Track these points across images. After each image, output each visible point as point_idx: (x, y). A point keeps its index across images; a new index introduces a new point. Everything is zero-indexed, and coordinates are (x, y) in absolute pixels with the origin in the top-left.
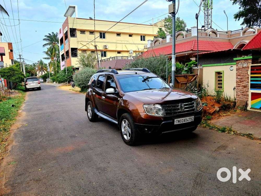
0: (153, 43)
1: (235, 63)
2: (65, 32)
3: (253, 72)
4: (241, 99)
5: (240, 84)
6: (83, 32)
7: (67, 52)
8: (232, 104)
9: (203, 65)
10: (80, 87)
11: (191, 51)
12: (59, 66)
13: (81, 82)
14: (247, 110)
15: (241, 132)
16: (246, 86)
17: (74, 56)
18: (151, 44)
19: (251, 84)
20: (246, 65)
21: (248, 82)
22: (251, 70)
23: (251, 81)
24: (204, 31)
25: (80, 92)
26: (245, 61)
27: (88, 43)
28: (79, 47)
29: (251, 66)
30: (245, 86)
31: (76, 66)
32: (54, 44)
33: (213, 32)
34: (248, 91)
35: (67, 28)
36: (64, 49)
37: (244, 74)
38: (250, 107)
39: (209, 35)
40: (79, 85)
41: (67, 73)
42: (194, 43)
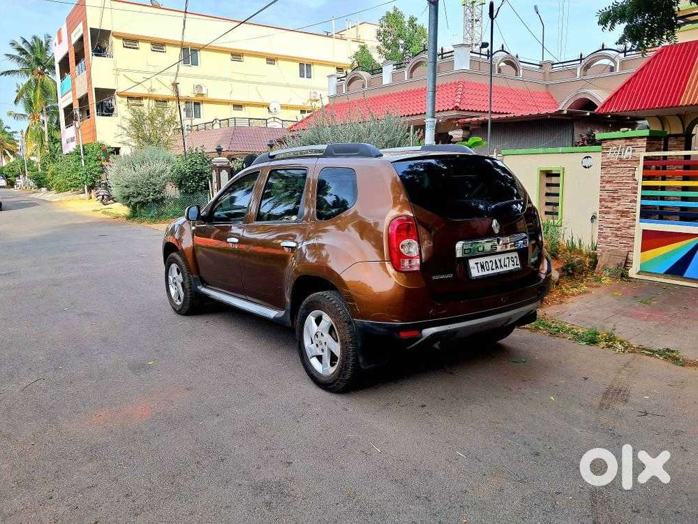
0: (344, 86)
1: (598, 148)
2: (75, 39)
3: (649, 173)
4: (611, 248)
5: (610, 205)
6: (131, 42)
7: (84, 101)
8: (588, 260)
9: (504, 152)
10: (128, 206)
11: (453, 109)
12: (55, 141)
13: (131, 190)
14: (630, 279)
15: (643, 343)
16: (628, 212)
17: (104, 113)
18: (339, 87)
19: (642, 206)
20: (630, 153)
21: (635, 201)
22: (645, 167)
23: (643, 197)
24: (486, 57)
25: (128, 218)
26: (627, 143)
27: (149, 76)
28: (121, 85)
29: (645, 157)
30: (623, 212)
31: (112, 143)
32: (40, 73)
33: (509, 63)
34: (634, 226)
35: (80, 26)
36: (73, 90)
37: (623, 180)
38: (639, 269)
39: (500, 70)
40: (126, 199)
41: (83, 161)
42: (461, 90)
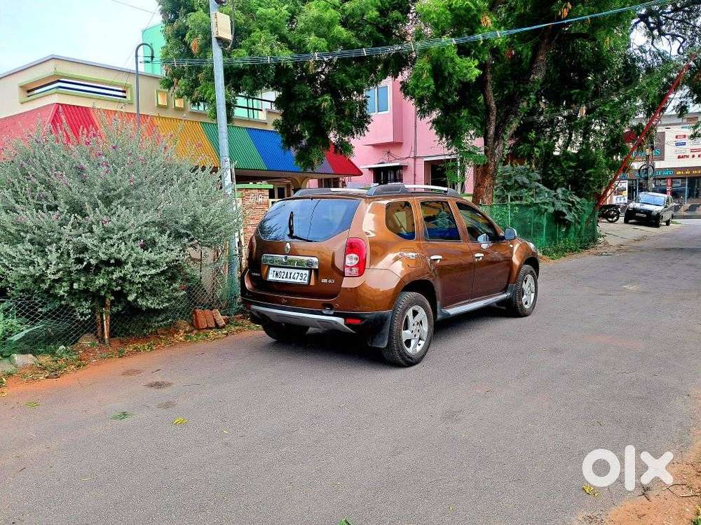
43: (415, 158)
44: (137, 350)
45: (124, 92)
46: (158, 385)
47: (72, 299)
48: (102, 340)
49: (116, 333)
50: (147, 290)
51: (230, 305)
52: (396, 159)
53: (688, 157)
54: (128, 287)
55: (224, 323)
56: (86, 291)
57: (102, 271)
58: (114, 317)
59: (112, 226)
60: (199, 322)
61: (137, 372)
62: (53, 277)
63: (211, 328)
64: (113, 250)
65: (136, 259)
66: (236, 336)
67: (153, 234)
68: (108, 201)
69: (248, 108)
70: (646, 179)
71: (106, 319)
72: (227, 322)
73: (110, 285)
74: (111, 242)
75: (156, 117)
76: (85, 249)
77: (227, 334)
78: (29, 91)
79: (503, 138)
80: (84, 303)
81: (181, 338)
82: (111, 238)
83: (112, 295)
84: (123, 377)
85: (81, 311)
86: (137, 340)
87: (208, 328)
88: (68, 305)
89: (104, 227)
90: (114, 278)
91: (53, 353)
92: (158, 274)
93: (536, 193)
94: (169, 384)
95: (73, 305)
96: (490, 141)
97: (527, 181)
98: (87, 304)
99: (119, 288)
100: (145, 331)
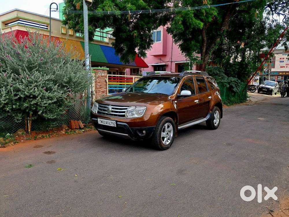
20: (104, 74)
22: (109, 79)
26: (103, 71)
29: (108, 76)
30: (103, 91)
37: (102, 82)
43: (171, 62)
44: (43, 137)
45: (47, 26)
46: (49, 153)
47: (14, 113)
48: (27, 132)
49: (34, 129)
50: (48, 110)
51: (87, 119)
52: (163, 62)
53: (284, 67)
54: (39, 108)
55: (83, 127)
56: (20, 109)
57: (27, 101)
58: (33, 122)
59: (32, 80)
60: (72, 126)
61: (41, 146)
62: (3, 102)
63: (77, 129)
64: (32, 91)
65: (43, 95)
66: (88, 133)
67: (51, 85)
68: (30, 69)
69: (101, 37)
70: (268, 75)
71: (30, 122)
72: (85, 126)
73: (31, 107)
74: (31, 87)
75: (61, 38)
76: (19, 90)
77: (84, 132)
78: (6, 24)
79: (209, 54)
80: (19, 115)
81: (63, 133)
82: (31, 86)
83: (32, 112)
84: (34, 148)
85: (17, 118)
86: (44, 132)
87: (76, 129)
88: (11, 115)
89: (28, 80)
90: (32, 104)
91: (4, 137)
92: (52, 103)
93: (222, 78)
94: (54, 153)
95: (14, 115)
96: (204, 54)
97: (218, 72)
98: (20, 115)
99: (35, 108)
100: (47, 129)
